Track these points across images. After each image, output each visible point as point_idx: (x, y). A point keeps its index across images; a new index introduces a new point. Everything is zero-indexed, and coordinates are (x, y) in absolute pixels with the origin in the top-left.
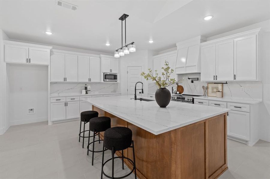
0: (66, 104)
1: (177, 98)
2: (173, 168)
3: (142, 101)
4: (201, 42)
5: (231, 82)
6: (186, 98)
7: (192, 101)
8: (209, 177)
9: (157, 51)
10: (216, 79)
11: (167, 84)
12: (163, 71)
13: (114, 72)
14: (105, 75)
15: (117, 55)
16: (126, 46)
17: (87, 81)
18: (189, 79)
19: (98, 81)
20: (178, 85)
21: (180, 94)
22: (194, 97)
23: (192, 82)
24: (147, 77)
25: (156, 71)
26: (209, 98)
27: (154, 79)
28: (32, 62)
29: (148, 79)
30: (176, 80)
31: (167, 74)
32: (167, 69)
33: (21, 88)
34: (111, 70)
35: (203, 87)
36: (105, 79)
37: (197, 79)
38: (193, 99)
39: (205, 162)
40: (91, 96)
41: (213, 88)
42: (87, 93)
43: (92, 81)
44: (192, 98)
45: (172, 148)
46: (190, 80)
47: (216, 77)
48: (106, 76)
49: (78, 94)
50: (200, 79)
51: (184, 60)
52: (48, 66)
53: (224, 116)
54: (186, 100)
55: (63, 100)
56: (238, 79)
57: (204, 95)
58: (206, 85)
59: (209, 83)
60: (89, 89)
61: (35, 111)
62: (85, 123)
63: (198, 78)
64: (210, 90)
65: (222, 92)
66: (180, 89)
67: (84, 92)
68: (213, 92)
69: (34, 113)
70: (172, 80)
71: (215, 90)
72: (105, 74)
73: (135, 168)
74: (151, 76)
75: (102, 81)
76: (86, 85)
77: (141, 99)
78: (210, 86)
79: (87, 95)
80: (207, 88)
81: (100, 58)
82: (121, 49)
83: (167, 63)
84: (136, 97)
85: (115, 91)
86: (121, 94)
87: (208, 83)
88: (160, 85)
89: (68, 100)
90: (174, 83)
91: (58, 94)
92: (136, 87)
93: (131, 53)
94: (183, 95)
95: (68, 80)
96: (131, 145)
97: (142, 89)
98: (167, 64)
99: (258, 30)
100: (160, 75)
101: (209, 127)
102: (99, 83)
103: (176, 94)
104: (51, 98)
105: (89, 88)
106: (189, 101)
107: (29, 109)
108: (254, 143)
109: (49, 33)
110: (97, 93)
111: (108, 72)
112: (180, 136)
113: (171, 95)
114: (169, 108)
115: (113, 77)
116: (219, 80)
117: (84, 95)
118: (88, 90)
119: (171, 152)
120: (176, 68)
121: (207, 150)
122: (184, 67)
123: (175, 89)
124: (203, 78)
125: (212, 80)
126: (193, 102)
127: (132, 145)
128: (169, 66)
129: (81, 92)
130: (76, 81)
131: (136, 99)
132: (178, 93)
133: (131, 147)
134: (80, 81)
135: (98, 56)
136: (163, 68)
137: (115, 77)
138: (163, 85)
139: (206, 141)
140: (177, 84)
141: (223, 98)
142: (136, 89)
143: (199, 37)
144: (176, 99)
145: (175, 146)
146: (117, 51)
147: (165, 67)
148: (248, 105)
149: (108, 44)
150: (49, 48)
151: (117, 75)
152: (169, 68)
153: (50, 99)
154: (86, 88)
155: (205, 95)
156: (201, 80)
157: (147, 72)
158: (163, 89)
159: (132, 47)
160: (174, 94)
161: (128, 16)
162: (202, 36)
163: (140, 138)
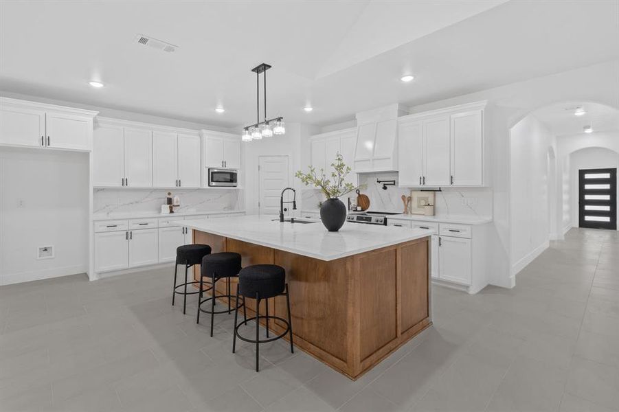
0: (129, 236)
1: (358, 218)
2: (350, 312)
3: (295, 224)
4: (399, 116)
5: (448, 189)
6: (374, 218)
7: (383, 223)
8: (402, 333)
9: (319, 127)
10: (424, 183)
11: (340, 192)
12: (333, 169)
13: (230, 167)
14: (212, 173)
15: (246, 137)
16: (267, 123)
17: (173, 185)
18: (379, 182)
19: (197, 185)
20: (359, 194)
21: (362, 210)
22: (387, 216)
23: (385, 188)
24: (307, 179)
25: (322, 170)
26: (414, 217)
27: (318, 183)
28: (53, 145)
29: (307, 183)
30: (356, 185)
31: (340, 175)
32: (340, 167)
33: (21, 202)
34: (224, 163)
35: (403, 197)
36: (212, 181)
37: (393, 183)
38: (386, 219)
39: (396, 310)
40: (183, 218)
41: (419, 199)
42: (171, 211)
43: (184, 185)
44: (383, 218)
45: (347, 284)
46: (381, 185)
47: (422, 180)
48: (214, 176)
49: (152, 213)
50: (398, 183)
51: (369, 145)
52: (89, 153)
53: (426, 241)
54: (373, 221)
55: (123, 227)
56: (456, 183)
57: (404, 213)
58: (407, 195)
59: (413, 190)
60: (177, 202)
61: (53, 254)
62: (187, 267)
63: (394, 181)
64: (414, 204)
65: (434, 206)
66: (363, 201)
67: (166, 208)
68: (419, 206)
69: (53, 256)
70: (347, 185)
71: (423, 203)
72: (211, 171)
73: (289, 328)
74: (314, 178)
75: (206, 186)
76: (169, 194)
77: (293, 221)
78: (416, 195)
79: (172, 215)
80: (410, 199)
81: (201, 138)
82: (256, 126)
83: (340, 157)
84: (282, 216)
85: (231, 207)
86: (245, 212)
87: (411, 191)
88: (328, 194)
89: (134, 226)
90: (350, 190)
91: (108, 214)
92: (282, 198)
93: (275, 136)
94: (368, 212)
95: (131, 184)
96: (283, 290)
97: (294, 202)
98: (339, 159)
99: (484, 103)
100: (329, 177)
101: (402, 256)
102: (198, 189)
103: (356, 210)
104: (96, 223)
105: (176, 200)
106: (379, 223)
107: (40, 249)
108: (479, 290)
109: (97, 84)
110: (192, 211)
111: (217, 166)
112: (359, 266)
113: (347, 213)
114: (343, 231)
115: (228, 177)
116: (429, 184)
117: (167, 215)
118: (175, 204)
119: (347, 290)
120: (355, 162)
121: (399, 292)
122: (369, 160)
123: (354, 203)
124: (403, 182)
125: (416, 184)
126: (385, 224)
127: (285, 292)
128: (344, 162)
129: (160, 210)
130: (148, 185)
131: (282, 220)
132: (359, 208)
133: (284, 294)
134: (158, 185)
135: (197, 132)
136: (333, 165)
137: (232, 178)
138: (334, 193)
139: (398, 278)
140: (358, 191)
141: (436, 217)
142: (282, 202)
143: (396, 107)
144: (355, 220)
145: (353, 280)
146: (247, 129)
147: (337, 163)
148: (469, 227)
149: (220, 110)
150: (91, 114)
151: (236, 174)
152: (342, 165)
153: (94, 224)
154: (170, 201)
155: (406, 212)
156: (399, 185)
157: (307, 172)
158: (333, 199)
159: (280, 125)
160: (352, 212)
161: (270, 67)
162: (400, 104)
163: (298, 282)
